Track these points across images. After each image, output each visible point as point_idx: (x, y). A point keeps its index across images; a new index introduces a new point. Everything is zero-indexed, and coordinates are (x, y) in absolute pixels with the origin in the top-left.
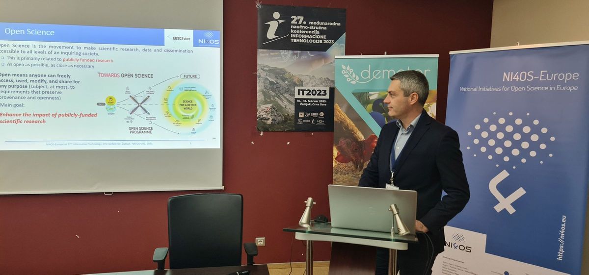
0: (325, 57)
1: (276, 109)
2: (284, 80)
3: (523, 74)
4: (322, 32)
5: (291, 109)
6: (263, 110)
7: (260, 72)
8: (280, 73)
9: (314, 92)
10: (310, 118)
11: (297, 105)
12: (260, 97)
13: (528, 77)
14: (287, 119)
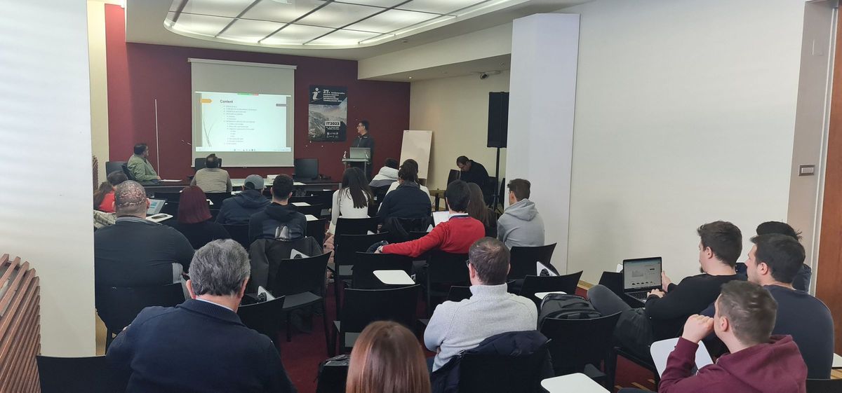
0: (338, 108)
1: (317, 130)
2: (320, 118)
4: (337, 97)
5: (324, 131)
6: (311, 131)
7: (310, 114)
8: (319, 115)
9: (333, 123)
10: (332, 135)
11: (326, 129)
12: (310, 125)
14: (322, 135)
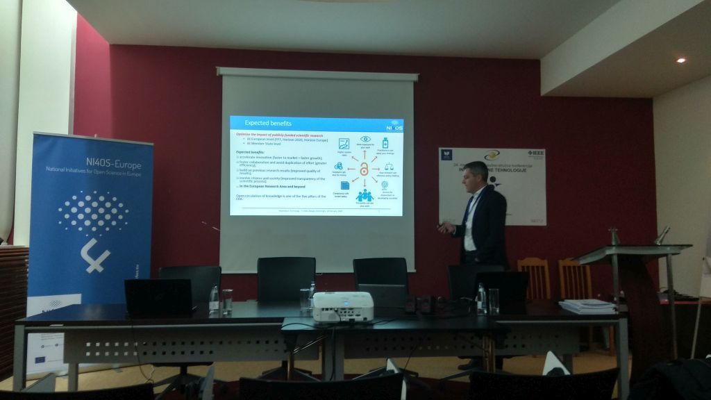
3: (103, 161)
13: (106, 164)
